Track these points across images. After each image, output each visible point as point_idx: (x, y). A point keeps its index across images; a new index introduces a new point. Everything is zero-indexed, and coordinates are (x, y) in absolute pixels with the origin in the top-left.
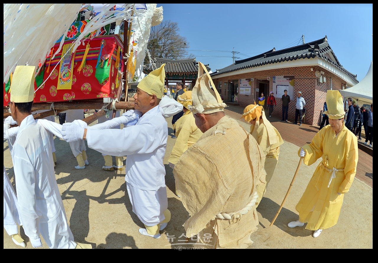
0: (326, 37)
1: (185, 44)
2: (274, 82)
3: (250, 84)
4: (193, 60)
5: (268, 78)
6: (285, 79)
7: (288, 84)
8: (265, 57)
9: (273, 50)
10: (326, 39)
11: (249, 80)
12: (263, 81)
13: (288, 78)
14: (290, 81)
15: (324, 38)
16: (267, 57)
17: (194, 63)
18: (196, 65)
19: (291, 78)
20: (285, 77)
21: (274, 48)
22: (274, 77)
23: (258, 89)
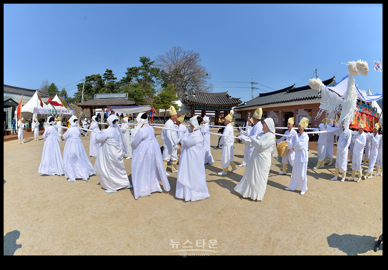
0: (334, 77)
1: (207, 74)
2: (297, 114)
3: (278, 115)
4: (226, 93)
5: (293, 111)
6: (305, 112)
7: (308, 115)
8: (287, 93)
9: (293, 85)
10: (334, 78)
11: (277, 112)
12: (288, 112)
13: (307, 111)
14: (309, 113)
15: (333, 78)
16: (289, 92)
17: (227, 96)
18: (229, 98)
19: (310, 111)
20: (305, 110)
21: (295, 85)
22: (297, 110)
23: (284, 119)
